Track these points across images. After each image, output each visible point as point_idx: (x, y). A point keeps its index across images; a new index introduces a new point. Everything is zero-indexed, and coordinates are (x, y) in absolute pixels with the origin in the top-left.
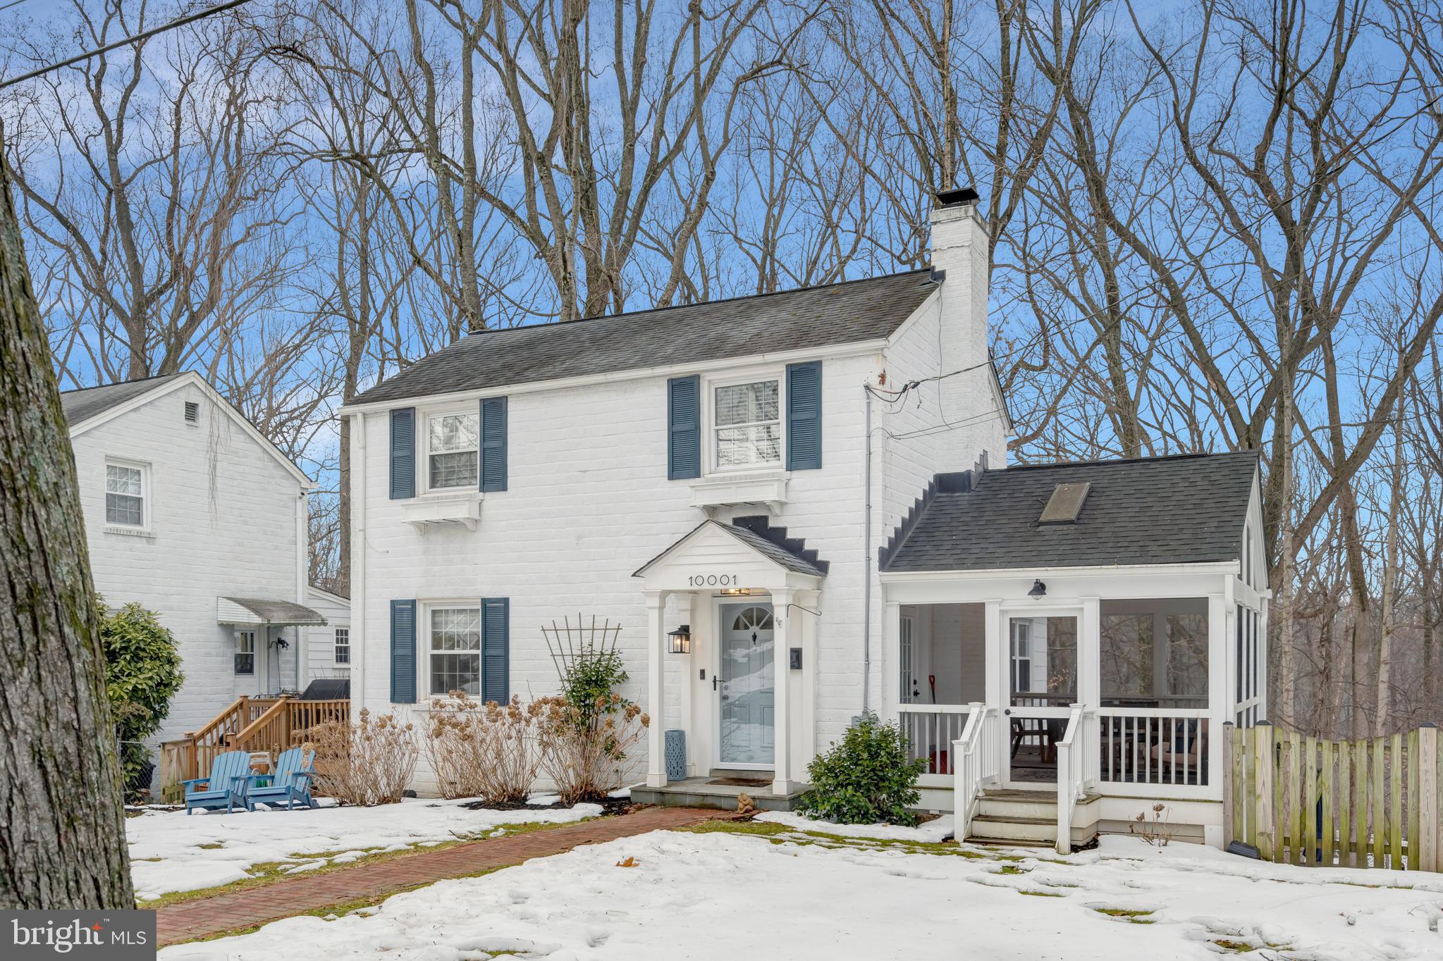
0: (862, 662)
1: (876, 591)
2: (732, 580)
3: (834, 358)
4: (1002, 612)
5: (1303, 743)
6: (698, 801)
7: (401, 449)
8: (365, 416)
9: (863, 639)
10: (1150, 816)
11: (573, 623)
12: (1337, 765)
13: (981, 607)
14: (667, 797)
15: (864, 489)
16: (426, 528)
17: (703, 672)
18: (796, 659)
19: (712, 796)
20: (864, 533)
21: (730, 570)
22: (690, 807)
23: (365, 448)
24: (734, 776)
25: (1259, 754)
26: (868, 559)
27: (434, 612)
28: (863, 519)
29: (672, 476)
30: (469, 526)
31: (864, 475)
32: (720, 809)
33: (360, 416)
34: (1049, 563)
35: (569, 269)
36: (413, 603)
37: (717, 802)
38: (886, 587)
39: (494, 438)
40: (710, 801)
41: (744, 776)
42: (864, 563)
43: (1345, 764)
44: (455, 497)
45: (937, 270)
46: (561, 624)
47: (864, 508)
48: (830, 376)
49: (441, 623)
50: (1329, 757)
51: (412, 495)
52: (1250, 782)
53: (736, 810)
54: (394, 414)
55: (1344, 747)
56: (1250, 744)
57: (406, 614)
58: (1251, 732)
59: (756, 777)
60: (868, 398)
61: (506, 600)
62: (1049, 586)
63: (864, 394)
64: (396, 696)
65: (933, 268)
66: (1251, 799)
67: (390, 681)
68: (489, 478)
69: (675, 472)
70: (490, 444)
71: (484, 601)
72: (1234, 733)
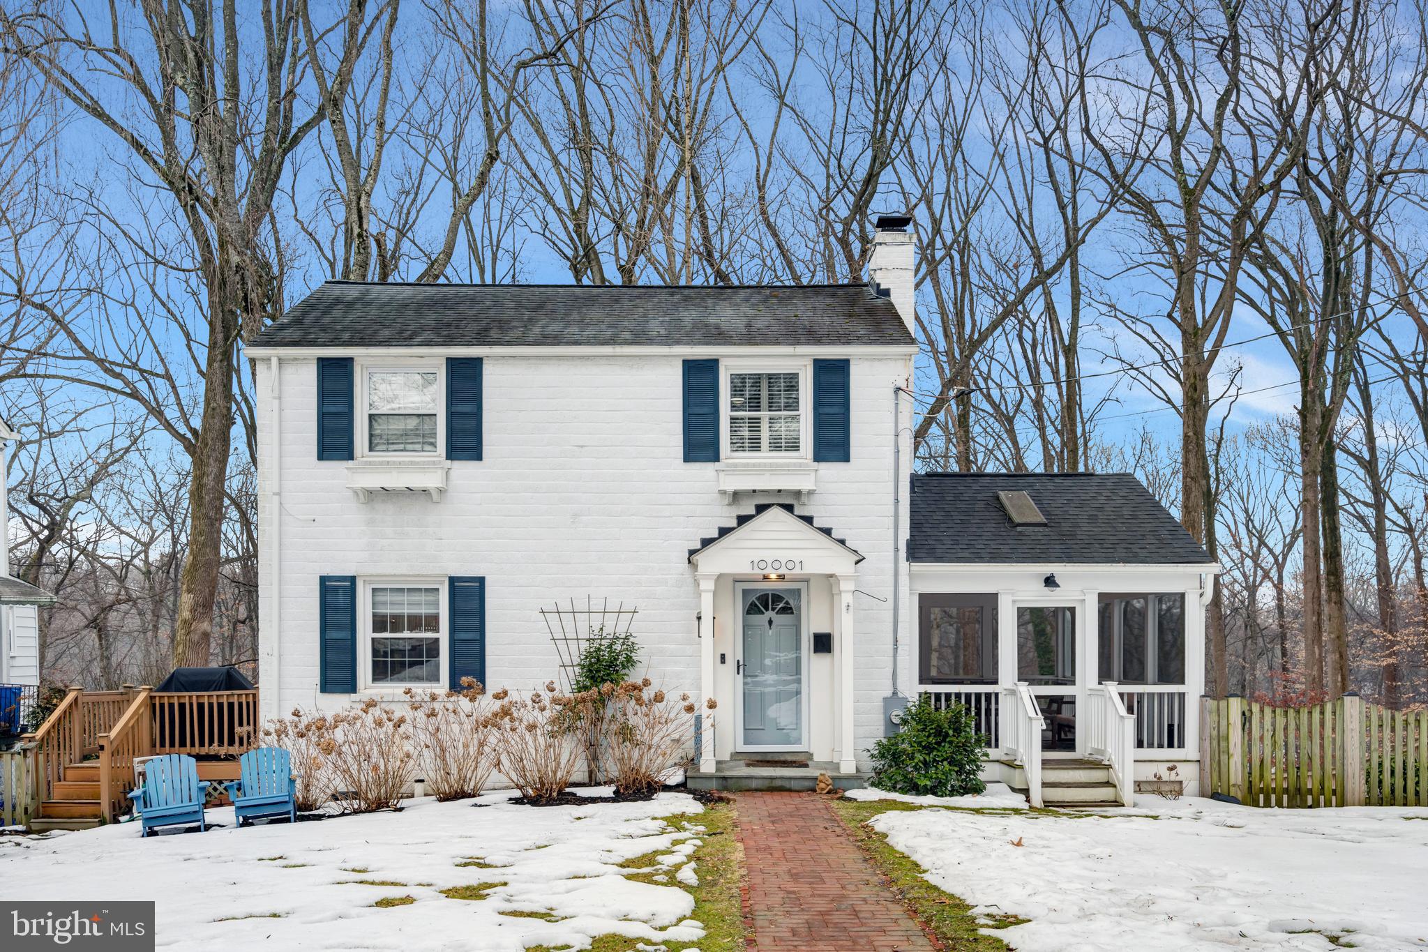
0: (890, 646)
1: (904, 580)
2: (798, 566)
3: (861, 358)
4: (1014, 602)
5: (1262, 711)
6: (767, 783)
7: (334, 404)
8: (281, 361)
9: (891, 625)
10: (1166, 775)
11: (582, 605)
12: (1286, 729)
13: (995, 596)
14: (730, 782)
15: (892, 484)
16: (372, 496)
17: (723, 657)
18: (823, 643)
19: (782, 778)
20: (892, 526)
21: (796, 556)
22: (757, 790)
23: (280, 398)
24: (759, 758)
25: (1231, 721)
26: (897, 550)
27: (374, 590)
28: (892, 512)
29: (687, 459)
30: (435, 496)
31: (892, 472)
32: (790, 790)
33: (274, 361)
34: (1060, 560)
35: (365, 226)
36: (353, 579)
37: (786, 784)
38: (912, 576)
39: (462, 401)
40: (778, 783)
41: (769, 758)
42: (892, 554)
43: (1292, 727)
45: (882, 287)
46: (565, 606)
47: (892, 502)
48: (858, 375)
49: (385, 603)
50: (1281, 722)
51: (350, 457)
52: (1223, 744)
53: (814, 790)
54: (323, 363)
55: (1291, 712)
56: (1223, 713)
57: (341, 592)
58: (1223, 704)
59: (782, 758)
60: (897, 399)
61: (481, 580)
62: (1057, 580)
63: (892, 395)
64: (327, 686)
65: (878, 285)
66: (1224, 758)
67: (319, 668)
68: (459, 445)
69: (691, 454)
70: (460, 408)
71: (452, 580)
72: (1211, 703)
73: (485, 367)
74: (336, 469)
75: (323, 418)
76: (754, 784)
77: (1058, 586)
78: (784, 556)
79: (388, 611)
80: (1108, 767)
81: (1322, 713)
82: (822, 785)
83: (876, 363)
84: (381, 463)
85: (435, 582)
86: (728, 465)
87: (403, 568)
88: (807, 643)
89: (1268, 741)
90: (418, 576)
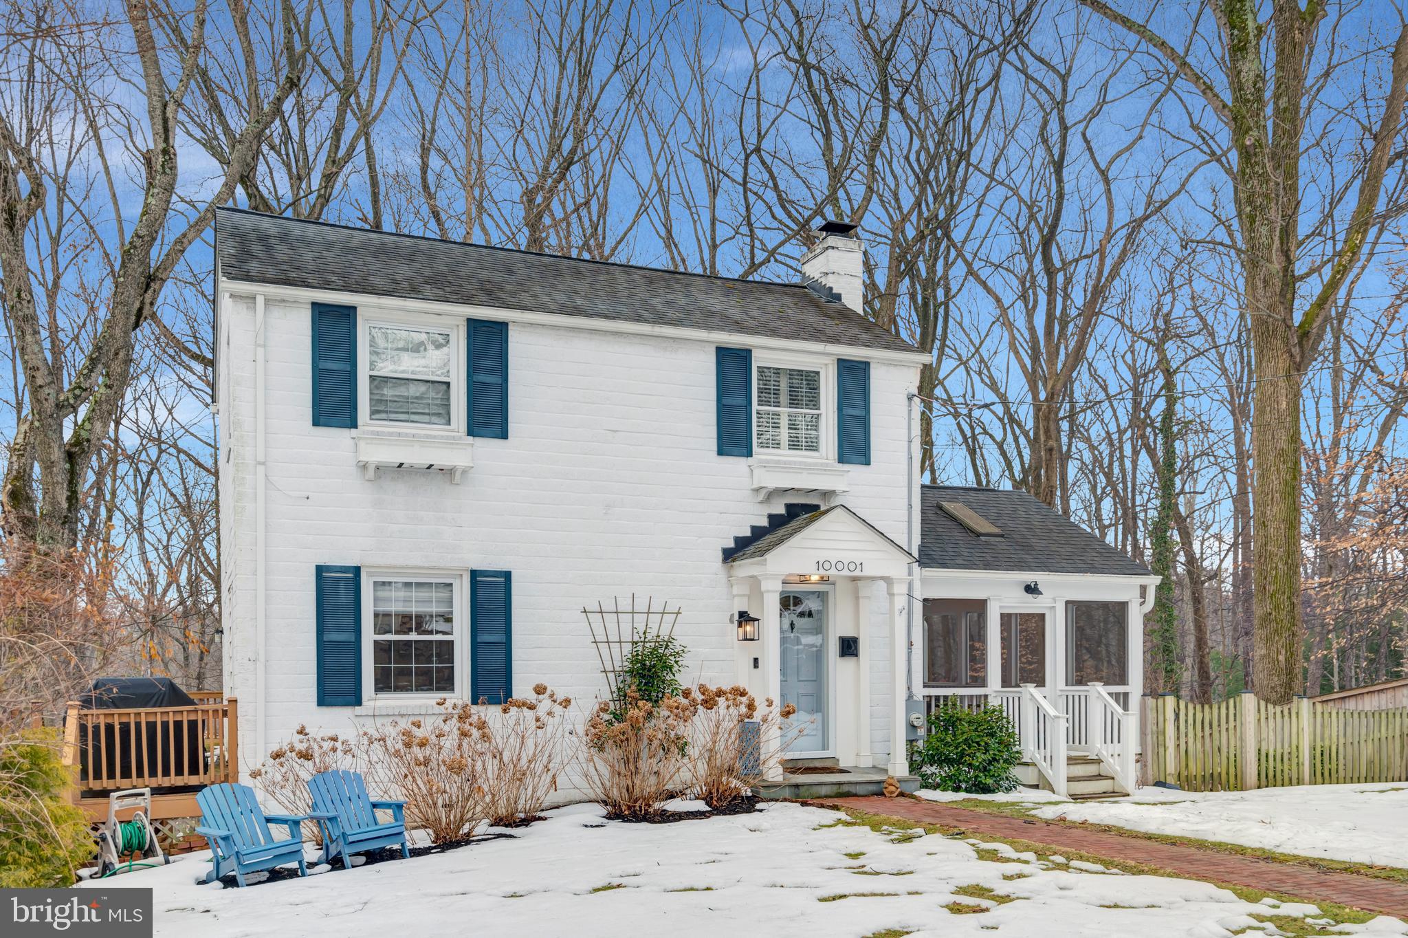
1: (915, 584)
2: (859, 567)
3: (880, 362)
4: (999, 608)
5: (1187, 707)
6: (835, 789)
7: (332, 359)
8: (268, 302)
11: (625, 605)
12: (1203, 722)
13: (984, 602)
15: (906, 490)
17: (757, 661)
18: (849, 647)
19: (849, 783)
20: (906, 531)
21: (857, 557)
23: (265, 347)
25: (1166, 717)
27: (376, 583)
28: (906, 517)
29: (721, 452)
30: (458, 476)
31: (906, 477)
32: (856, 795)
33: (260, 300)
34: (1040, 568)
36: (357, 570)
37: (852, 789)
38: (923, 581)
39: (485, 370)
40: (845, 789)
41: (799, 765)
43: (1207, 721)
44: (428, 436)
45: (833, 291)
46: (608, 606)
47: (906, 507)
48: (876, 379)
49: (389, 600)
50: (1199, 716)
51: (354, 425)
52: (1161, 738)
53: (882, 794)
54: (319, 309)
55: (1206, 707)
56: (1161, 710)
57: (342, 585)
58: (1160, 701)
59: (812, 765)
60: (910, 405)
61: (507, 575)
62: (1040, 588)
63: (906, 401)
64: (326, 698)
65: (831, 289)
66: (1161, 750)
67: (315, 676)
68: (482, 419)
69: (724, 448)
70: (482, 378)
71: (474, 574)
72: (1151, 701)
73: (510, 333)
74: (338, 437)
75: (319, 376)
76: (824, 791)
77: (1041, 593)
78: (846, 557)
79: (394, 608)
80: (1099, 761)
81: (1227, 708)
82: (892, 788)
83: (892, 369)
84: (391, 434)
85: (448, 576)
86: (760, 461)
87: (416, 559)
88: (833, 647)
89: (1191, 735)
90: (434, 568)
